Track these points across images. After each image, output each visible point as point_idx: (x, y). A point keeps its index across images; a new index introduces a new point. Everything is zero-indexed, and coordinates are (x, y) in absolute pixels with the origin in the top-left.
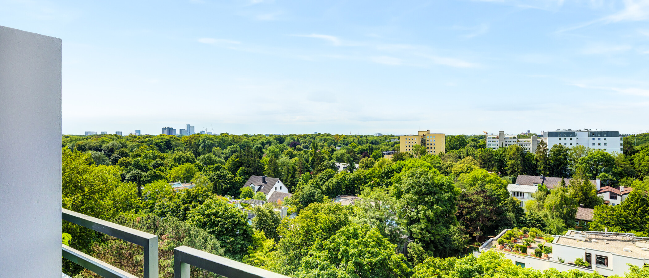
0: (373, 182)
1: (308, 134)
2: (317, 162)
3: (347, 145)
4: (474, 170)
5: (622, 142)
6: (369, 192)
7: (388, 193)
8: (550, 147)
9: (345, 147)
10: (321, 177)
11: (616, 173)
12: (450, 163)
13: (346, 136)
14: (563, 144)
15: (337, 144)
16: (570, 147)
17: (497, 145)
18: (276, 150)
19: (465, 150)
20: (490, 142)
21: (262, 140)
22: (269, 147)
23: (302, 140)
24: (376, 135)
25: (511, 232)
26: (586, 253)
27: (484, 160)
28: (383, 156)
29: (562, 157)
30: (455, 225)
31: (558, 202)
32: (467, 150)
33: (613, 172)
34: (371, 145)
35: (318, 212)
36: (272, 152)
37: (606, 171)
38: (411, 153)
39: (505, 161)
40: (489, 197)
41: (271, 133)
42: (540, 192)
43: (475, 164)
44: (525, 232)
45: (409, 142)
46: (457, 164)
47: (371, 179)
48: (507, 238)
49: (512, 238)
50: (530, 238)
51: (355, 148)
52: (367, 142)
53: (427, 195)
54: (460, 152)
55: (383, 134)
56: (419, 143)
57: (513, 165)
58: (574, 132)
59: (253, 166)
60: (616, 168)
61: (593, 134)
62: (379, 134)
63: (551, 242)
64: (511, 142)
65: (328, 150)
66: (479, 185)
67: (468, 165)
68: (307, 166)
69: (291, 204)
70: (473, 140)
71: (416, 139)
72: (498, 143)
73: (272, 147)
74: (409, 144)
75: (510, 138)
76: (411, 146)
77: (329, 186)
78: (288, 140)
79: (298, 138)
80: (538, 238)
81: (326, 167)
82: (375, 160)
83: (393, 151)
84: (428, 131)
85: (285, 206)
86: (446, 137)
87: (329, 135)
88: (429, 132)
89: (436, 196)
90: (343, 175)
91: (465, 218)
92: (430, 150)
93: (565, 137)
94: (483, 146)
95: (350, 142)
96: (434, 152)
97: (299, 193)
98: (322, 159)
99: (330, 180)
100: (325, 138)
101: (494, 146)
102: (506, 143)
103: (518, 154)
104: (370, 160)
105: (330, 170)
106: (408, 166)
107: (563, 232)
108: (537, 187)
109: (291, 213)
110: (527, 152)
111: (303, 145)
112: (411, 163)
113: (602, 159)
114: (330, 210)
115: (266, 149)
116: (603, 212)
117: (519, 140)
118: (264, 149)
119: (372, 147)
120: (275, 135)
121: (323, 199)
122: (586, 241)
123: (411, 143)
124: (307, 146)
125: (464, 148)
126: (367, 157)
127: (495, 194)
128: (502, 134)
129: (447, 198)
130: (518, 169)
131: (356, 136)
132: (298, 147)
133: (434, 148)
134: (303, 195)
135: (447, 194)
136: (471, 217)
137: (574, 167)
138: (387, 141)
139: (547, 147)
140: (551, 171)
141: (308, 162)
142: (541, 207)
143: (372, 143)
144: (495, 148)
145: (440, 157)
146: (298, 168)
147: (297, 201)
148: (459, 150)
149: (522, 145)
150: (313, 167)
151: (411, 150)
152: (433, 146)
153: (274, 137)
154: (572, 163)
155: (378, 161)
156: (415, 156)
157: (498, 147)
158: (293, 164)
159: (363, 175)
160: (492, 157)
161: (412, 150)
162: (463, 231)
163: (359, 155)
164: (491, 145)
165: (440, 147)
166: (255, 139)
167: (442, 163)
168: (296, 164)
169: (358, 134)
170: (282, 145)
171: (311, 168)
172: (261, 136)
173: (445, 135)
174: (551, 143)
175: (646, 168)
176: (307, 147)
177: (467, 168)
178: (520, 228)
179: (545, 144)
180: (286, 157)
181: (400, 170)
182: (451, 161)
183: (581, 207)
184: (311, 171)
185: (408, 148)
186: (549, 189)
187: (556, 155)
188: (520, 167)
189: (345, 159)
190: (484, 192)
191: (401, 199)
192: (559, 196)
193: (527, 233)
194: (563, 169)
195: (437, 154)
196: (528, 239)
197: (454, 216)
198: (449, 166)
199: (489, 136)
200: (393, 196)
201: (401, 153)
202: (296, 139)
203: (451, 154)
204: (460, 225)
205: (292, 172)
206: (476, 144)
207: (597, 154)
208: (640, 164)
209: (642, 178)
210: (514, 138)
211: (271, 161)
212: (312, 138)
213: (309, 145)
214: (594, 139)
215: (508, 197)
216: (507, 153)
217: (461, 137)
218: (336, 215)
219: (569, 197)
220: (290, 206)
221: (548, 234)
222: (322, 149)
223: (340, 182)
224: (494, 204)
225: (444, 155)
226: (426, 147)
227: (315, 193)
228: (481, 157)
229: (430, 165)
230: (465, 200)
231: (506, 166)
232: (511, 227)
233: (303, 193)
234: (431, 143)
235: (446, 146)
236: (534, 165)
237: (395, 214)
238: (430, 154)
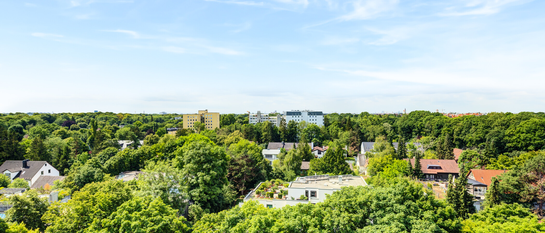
0: (158, 156)
1: (86, 112)
2: (96, 140)
3: (131, 123)
4: (240, 140)
5: (324, 118)
6: (153, 165)
7: (171, 165)
8: (287, 122)
9: (129, 125)
10: (101, 156)
11: (321, 138)
12: (223, 136)
13: (131, 114)
14: (294, 120)
15: (121, 122)
16: (298, 122)
17: (256, 121)
18: (43, 130)
19: (234, 125)
20: (252, 119)
21: (22, 119)
22: (32, 127)
23: (79, 119)
24: (161, 114)
25: (264, 184)
26: (306, 191)
27: (247, 133)
28: (167, 133)
29: (294, 129)
30: (226, 185)
31: (291, 159)
32: (236, 126)
33: (320, 137)
34: (155, 123)
35: (96, 191)
36: (37, 133)
37: (316, 137)
38: (192, 129)
39: (261, 133)
40: (250, 160)
41: (36, 112)
42: (282, 154)
43: (241, 136)
44: (273, 182)
45: (191, 120)
46: (228, 136)
47: (156, 153)
48: (262, 189)
49: (265, 188)
50: (275, 186)
51: (140, 126)
52: (152, 120)
53: (205, 163)
54: (231, 127)
55: (168, 113)
56: (199, 121)
57: (266, 135)
58: (300, 112)
59: (8, 150)
60: (321, 135)
61: (310, 114)
62: (164, 113)
63: (288, 187)
64: (264, 119)
65: (110, 128)
66: (243, 152)
67: (236, 137)
68: (84, 145)
69: (63, 187)
70: (240, 118)
71: (196, 117)
72: (256, 120)
73: (38, 127)
74: (191, 122)
75: (264, 116)
76: (192, 123)
77: (110, 164)
78: (59, 119)
79: (73, 117)
80: (280, 186)
81: (108, 145)
82: (160, 137)
83: (177, 128)
84: (206, 110)
85: (56, 191)
86: (220, 115)
87: (111, 113)
88: (207, 112)
89: (212, 164)
90: (126, 152)
91: (233, 178)
92: (208, 126)
93: (295, 115)
94: (247, 122)
95: (134, 121)
96: (212, 127)
97: (74, 175)
98: (103, 138)
99: (113, 157)
100: (107, 117)
101: (254, 122)
102: (262, 120)
103: (269, 128)
104: (155, 136)
105: (112, 148)
106: (190, 140)
107: (294, 179)
108: (280, 150)
109: (63, 197)
110: (274, 126)
111: (79, 124)
112: (192, 138)
113: (314, 129)
114: (110, 187)
115: (28, 129)
116: (314, 163)
117: (270, 117)
118: (26, 129)
119: (157, 125)
120: (42, 113)
121: (104, 177)
122: (306, 183)
123: (192, 120)
124: (85, 124)
125: (233, 124)
126: (152, 134)
127: (254, 158)
128: (259, 113)
129: (220, 164)
130: (269, 138)
131: (140, 115)
132: (72, 126)
133: (211, 124)
134: (80, 176)
135: (220, 161)
136: (238, 177)
137: (300, 135)
138: (171, 119)
139: (286, 122)
140: (288, 139)
141: (85, 142)
142: (282, 164)
143: (157, 121)
144: (254, 124)
145: (216, 131)
146: (73, 149)
147: (71, 183)
148: (230, 126)
149: (271, 121)
150: (92, 146)
151: (192, 126)
152: (210, 123)
153: (40, 116)
154: (299, 132)
155: (163, 137)
156: (196, 131)
157: (257, 122)
158: (66, 145)
159: (148, 151)
160: (253, 130)
161: (194, 126)
162: (232, 189)
163: (144, 132)
164: (252, 121)
165: (216, 124)
166: (12, 119)
167: (217, 137)
168: (70, 144)
169: (143, 113)
170: (51, 124)
171: (89, 147)
172: (21, 115)
173: (220, 114)
174: (288, 119)
175: (334, 134)
176: (85, 126)
177: (236, 139)
178: (269, 180)
179: (285, 120)
180: (57, 138)
181: (183, 144)
182: (224, 134)
183: (304, 161)
184: (90, 150)
185: (190, 125)
186: (286, 151)
187: (291, 127)
188: (270, 137)
189: (129, 137)
190: (247, 156)
191: (183, 169)
192: (292, 155)
193: (274, 183)
194: (294, 136)
195: (214, 129)
196: (274, 187)
197: (226, 177)
198: (222, 139)
199: (251, 115)
200: (176, 168)
201: (184, 129)
202: (71, 118)
203: (224, 128)
204: (230, 184)
205: (65, 153)
206: (242, 121)
207: (312, 126)
208: (332, 132)
209: (333, 140)
210: (267, 116)
211: (35, 142)
212: (90, 116)
213: (87, 124)
214: (310, 117)
215: (262, 158)
216: (262, 127)
217: (231, 116)
218: (117, 191)
219: (297, 155)
220: (62, 190)
221: (286, 182)
222: (103, 127)
223: (123, 160)
224: (253, 165)
225: (218, 130)
226: (205, 124)
227: (94, 172)
228: (245, 130)
229: (208, 138)
230: (234, 165)
231: (262, 136)
232: (264, 180)
233: (79, 175)
234: (209, 120)
235: (220, 123)
236: (278, 135)
237: (178, 182)
238: (208, 129)
